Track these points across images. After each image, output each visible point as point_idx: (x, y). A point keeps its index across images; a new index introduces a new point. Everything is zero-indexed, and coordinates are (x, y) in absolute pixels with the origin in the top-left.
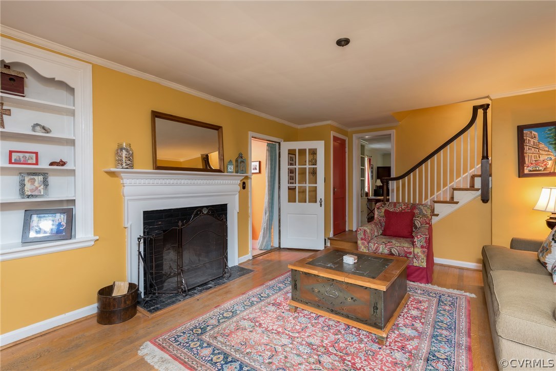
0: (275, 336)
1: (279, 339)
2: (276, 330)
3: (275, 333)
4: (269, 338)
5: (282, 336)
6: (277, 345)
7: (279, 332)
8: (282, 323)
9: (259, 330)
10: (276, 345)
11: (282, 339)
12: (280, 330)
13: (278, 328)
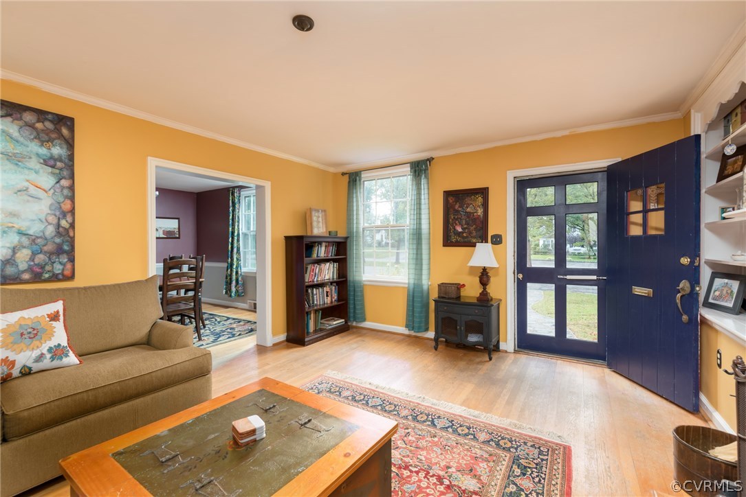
0: (411, 461)
1: (404, 456)
2: (411, 471)
3: (411, 465)
4: (418, 458)
5: (400, 462)
6: (404, 448)
7: (406, 468)
8: (405, 488)
9: (436, 470)
10: (406, 448)
11: (399, 456)
12: (406, 473)
13: (409, 477)
